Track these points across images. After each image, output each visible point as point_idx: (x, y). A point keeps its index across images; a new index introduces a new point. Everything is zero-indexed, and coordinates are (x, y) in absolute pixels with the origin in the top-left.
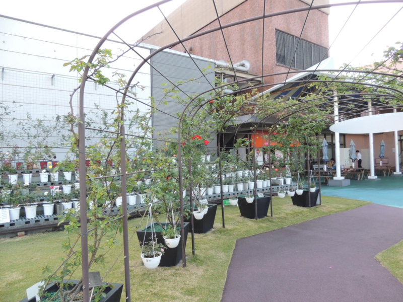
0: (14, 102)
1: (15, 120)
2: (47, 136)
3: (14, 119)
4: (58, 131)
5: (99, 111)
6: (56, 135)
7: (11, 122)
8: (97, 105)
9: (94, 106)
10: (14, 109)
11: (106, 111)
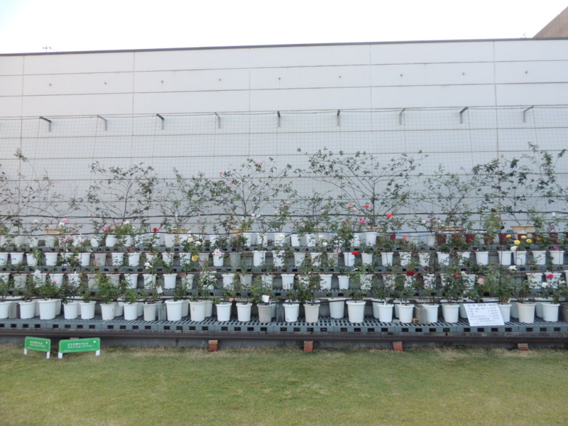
0: (421, 152)
1: (421, 177)
2: (463, 197)
3: (420, 174)
4: (477, 189)
5: (536, 154)
6: (474, 195)
7: (416, 180)
8: (534, 144)
9: (527, 148)
10: (420, 162)
11: (549, 153)
